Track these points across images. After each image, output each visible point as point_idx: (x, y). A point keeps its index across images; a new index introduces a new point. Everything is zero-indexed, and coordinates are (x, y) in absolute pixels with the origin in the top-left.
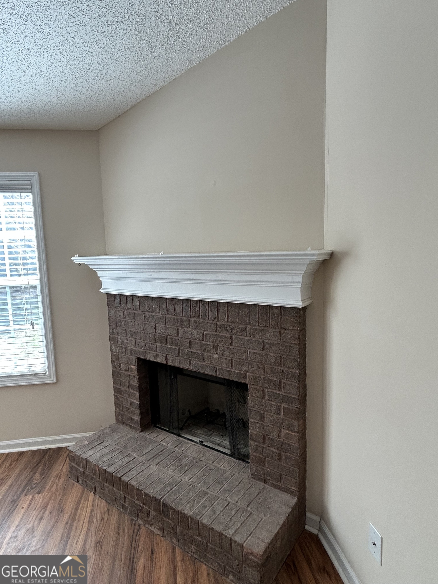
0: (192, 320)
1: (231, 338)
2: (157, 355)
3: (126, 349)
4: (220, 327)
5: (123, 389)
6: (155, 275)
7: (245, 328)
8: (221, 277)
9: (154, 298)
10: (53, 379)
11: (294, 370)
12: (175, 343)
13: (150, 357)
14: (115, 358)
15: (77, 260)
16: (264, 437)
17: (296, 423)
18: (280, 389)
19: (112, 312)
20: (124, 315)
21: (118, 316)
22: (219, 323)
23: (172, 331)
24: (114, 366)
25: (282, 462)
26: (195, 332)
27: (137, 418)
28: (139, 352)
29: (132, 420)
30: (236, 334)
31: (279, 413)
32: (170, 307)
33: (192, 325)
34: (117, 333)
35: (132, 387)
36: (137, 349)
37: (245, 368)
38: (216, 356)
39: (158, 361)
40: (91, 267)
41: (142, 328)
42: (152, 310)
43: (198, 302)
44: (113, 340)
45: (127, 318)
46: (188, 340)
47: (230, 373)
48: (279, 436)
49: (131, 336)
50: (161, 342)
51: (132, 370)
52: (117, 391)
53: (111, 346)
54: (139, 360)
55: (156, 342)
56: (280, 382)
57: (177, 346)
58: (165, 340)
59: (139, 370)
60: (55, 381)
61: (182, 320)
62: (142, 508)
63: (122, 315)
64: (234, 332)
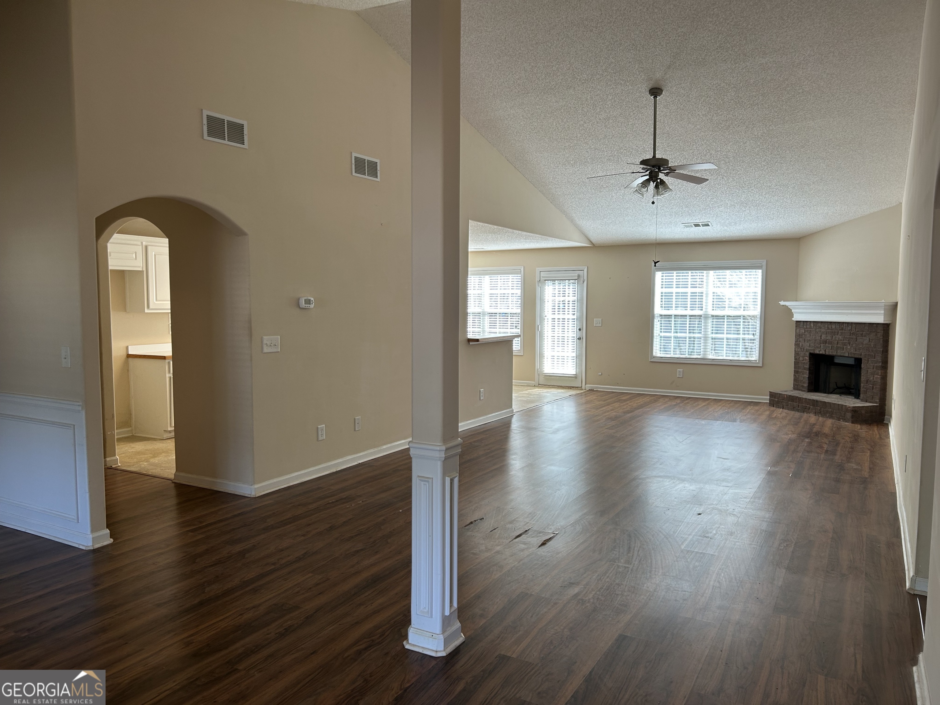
0: (840, 331)
1: (857, 338)
2: (821, 350)
3: (803, 349)
4: (852, 334)
5: (800, 370)
6: (823, 311)
7: (863, 333)
8: (853, 311)
9: (822, 322)
10: (760, 365)
11: (880, 349)
12: (830, 343)
13: (817, 352)
14: (797, 354)
15: (782, 303)
16: (867, 381)
17: (880, 371)
18: (875, 358)
19: (798, 330)
20: (805, 331)
21: (801, 332)
22: (852, 332)
23: (829, 338)
24: (795, 359)
25: (874, 390)
26: (840, 337)
27: (806, 385)
28: (811, 350)
29: (803, 386)
30: (858, 336)
31: (873, 369)
32: (830, 326)
33: (839, 334)
34: (800, 341)
35: (805, 369)
36: (810, 348)
37: (861, 351)
38: (849, 347)
39: (821, 353)
40: (789, 307)
41: (814, 337)
42: (820, 328)
43: (843, 323)
44: (797, 345)
45: (806, 333)
46: (837, 341)
47: (854, 354)
48: (873, 379)
49: (808, 342)
50: (823, 343)
51: (806, 359)
52: (796, 372)
53: (795, 349)
54: (810, 354)
55: (820, 343)
56: (875, 355)
57: (831, 344)
58: (825, 342)
59: (810, 359)
60: (761, 366)
61: (835, 332)
62: (806, 406)
63: (803, 331)
64: (858, 335)
